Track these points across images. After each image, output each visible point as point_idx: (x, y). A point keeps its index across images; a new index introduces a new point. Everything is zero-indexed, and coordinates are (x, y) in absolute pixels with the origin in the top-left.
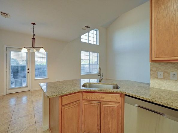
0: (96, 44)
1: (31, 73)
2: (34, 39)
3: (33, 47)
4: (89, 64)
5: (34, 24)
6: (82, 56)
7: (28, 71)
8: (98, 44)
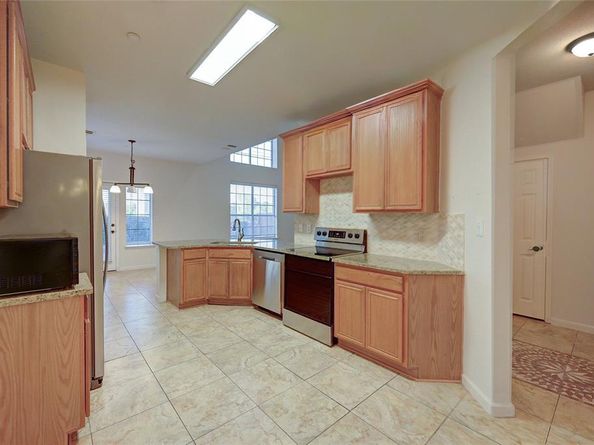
0: (270, 166)
1: (117, 233)
2: (132, 169)
3: (132, 184)
4: (253, 215)
5: (132, 142)
6: (232, 197)
7: (113, 228)
8: (275, 166)
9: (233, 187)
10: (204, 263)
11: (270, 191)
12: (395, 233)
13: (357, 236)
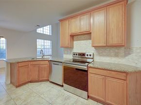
4: (44, 48)
6: (38, 43)
8: (51, 34)
9: (38, 40)
10: (28, 67)
11: (49, 41)
12: (105, 54)
13: (90, 55)
